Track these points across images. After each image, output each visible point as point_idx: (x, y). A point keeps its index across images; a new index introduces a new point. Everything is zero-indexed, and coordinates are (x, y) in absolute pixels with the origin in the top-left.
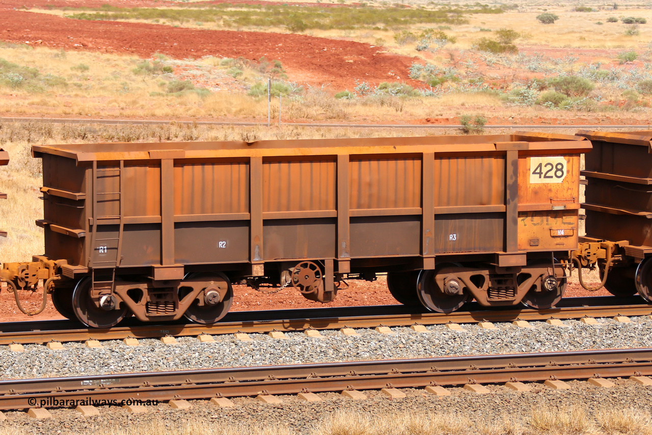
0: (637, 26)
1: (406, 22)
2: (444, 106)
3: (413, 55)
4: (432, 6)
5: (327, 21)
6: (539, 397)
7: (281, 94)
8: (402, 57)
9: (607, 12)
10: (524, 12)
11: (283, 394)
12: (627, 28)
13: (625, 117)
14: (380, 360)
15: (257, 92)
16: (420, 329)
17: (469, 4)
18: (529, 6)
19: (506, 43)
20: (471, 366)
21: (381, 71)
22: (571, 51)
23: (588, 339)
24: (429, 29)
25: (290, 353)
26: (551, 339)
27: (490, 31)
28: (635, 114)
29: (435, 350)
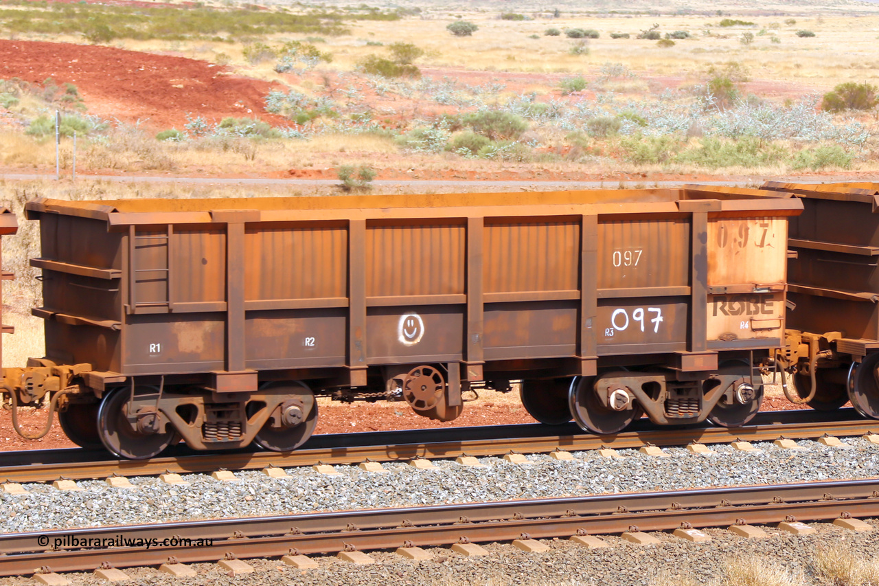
0: (586, 41)
1: (260, 31)
2: (316, 152)
3: (270, 79)
4: (298, 8)
5: (145, 27)
6: (444, 568)
7: (76, 132)
8: (255, 81)
9: (546, 21)
10: (429, 19)
11: (73, 572)
12: (573, 44)
13: (569, 170)
14: (217, 519)
15: (39, 130)
16: (276, 473)
17: (351, 6)
18: (436, 10)
19: (404, 62)
20: (348, 526)
21: (224, 100)
22: (494, 75)
23: (513, 485)
24: (294, 43)
25: (85, 511)
26: (463, 485)
27: (381, 45)
28: (583, 165)
29: (297, 504)
